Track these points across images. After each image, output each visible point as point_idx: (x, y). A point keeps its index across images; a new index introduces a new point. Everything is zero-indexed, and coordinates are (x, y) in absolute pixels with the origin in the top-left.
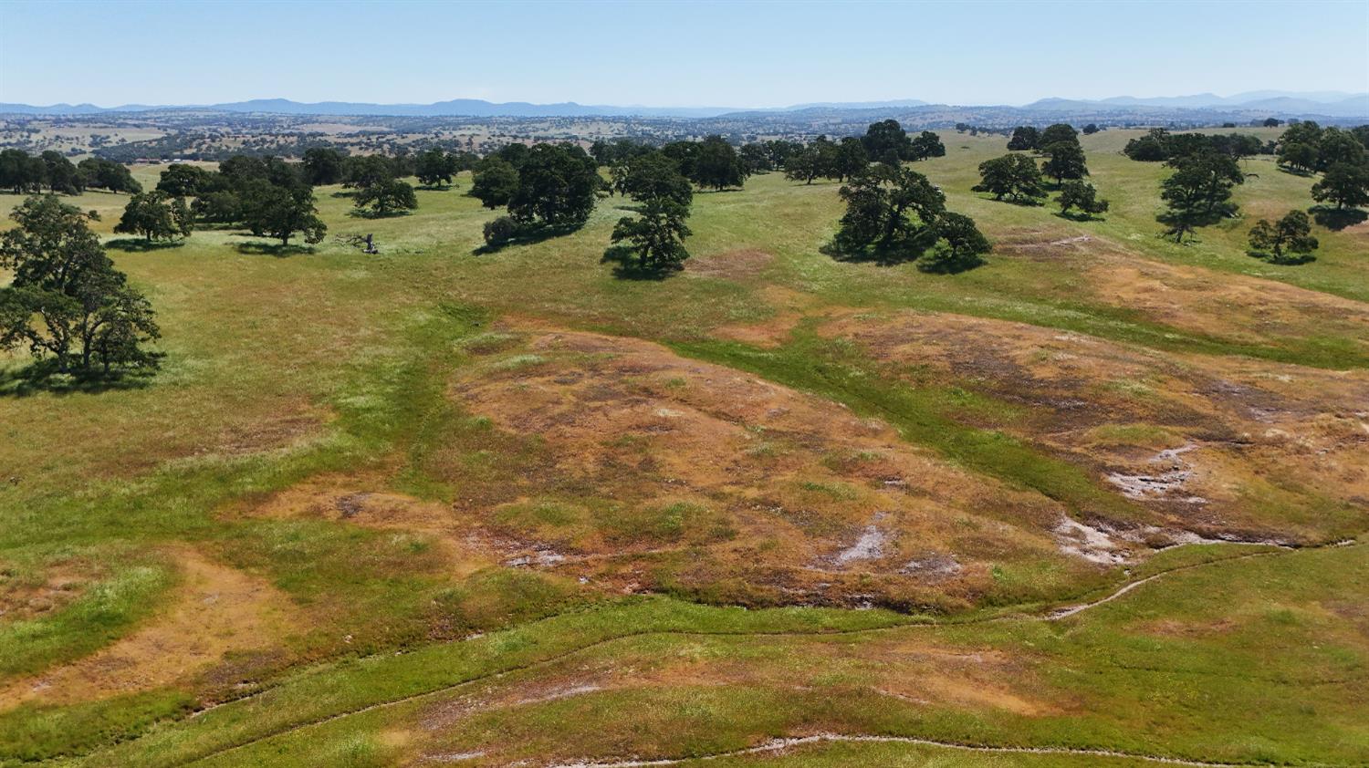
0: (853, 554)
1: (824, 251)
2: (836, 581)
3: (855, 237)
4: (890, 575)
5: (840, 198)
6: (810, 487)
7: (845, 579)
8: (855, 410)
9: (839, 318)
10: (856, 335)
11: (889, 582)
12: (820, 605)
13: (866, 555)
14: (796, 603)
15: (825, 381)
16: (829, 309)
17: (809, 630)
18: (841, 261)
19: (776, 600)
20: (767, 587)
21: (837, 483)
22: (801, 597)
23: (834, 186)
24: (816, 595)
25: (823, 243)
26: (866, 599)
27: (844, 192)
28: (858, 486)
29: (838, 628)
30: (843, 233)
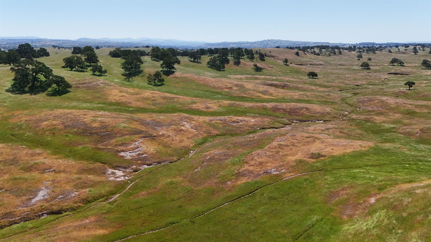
0: (37, 199)
1: (7, 91)
2: (32, 210)
3: (20, 85)
4: (52, 202)
5: (11, 71)
6: (15, 179)
7: (35, 209)
8: (30, 148)
9: (18, 115)
10: (26, 120)
11: (52, 205)
12: (26, 221)
13: (42, 198)
14: (16, 223)
15: (16, 139)
16: (13, 112)
17: (23, 231)
18: (16, 94)
19: (7, 224)
20: (2, 220)
21: (27, 175)
22: (17, 220)
23: (8, 67)
24: (25, 217)
25: (7, 88)
26: (44, 213)
27: (12, 69)
28: (36, 174)
29: (34, 227)
30: (14, 84)
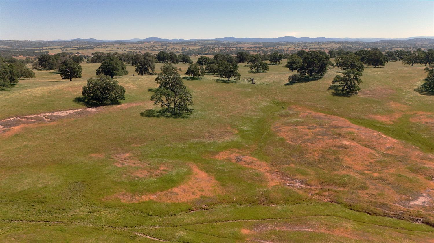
0: (416, 203)
1: (416, 90)
2: (407, 211)
3: (430, 86)
4: (430, 213)
5: (425, 71)
6: (400, 176)
7: (411, 211)
8: (423, 151)
9: (420, 115)
10: (427, 122)
11: (429, 215)
12: (399, 219)
13: (421, 204)
14: (390, 216)
15: (411, 138)
16: (415, 112)
17: (394, 227)
18: (423, 94)
19: (381, 214)
20: (379, 209)
21: (412, 176)
22: (392, 214)
23: (423, 67)
24: (399, 215)
25: (416, 87)
26: (419, 220)
27: (427, 69)
28: (421, 178)
29: (406, 228)
30: (425, 84)
